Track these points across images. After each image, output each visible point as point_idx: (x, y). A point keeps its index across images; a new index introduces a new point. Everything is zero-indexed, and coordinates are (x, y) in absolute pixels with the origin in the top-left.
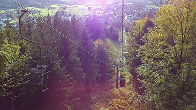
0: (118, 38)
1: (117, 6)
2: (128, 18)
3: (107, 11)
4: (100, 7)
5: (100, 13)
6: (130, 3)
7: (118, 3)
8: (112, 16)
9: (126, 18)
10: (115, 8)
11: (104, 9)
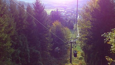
0: (73, 27)
1: (73, 10)
2: (80, 17)
3: (67, 13)
4: (63, 11)
5: (63, 14)
6: (81, 9)
7: (74, 9)
8: (70, 16)
9: (78, 17)
10: (72, 12)
11: (65, 11)
